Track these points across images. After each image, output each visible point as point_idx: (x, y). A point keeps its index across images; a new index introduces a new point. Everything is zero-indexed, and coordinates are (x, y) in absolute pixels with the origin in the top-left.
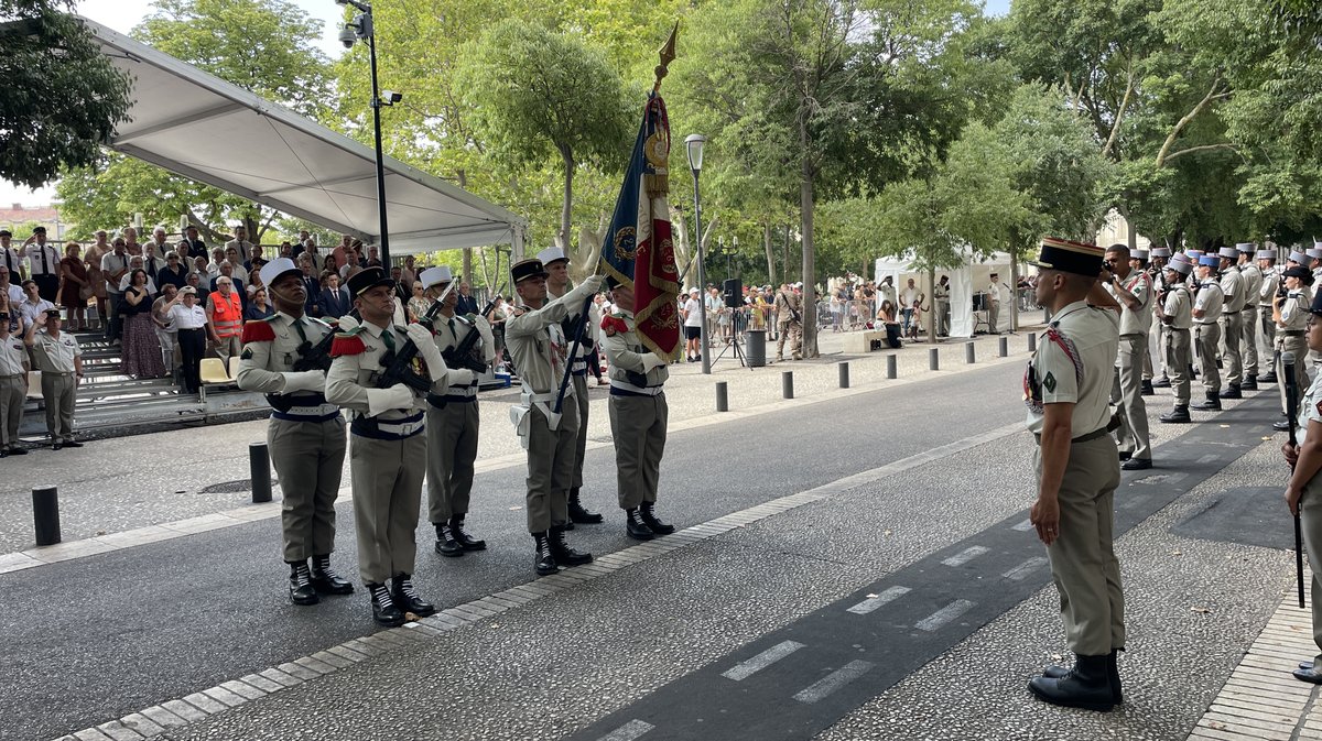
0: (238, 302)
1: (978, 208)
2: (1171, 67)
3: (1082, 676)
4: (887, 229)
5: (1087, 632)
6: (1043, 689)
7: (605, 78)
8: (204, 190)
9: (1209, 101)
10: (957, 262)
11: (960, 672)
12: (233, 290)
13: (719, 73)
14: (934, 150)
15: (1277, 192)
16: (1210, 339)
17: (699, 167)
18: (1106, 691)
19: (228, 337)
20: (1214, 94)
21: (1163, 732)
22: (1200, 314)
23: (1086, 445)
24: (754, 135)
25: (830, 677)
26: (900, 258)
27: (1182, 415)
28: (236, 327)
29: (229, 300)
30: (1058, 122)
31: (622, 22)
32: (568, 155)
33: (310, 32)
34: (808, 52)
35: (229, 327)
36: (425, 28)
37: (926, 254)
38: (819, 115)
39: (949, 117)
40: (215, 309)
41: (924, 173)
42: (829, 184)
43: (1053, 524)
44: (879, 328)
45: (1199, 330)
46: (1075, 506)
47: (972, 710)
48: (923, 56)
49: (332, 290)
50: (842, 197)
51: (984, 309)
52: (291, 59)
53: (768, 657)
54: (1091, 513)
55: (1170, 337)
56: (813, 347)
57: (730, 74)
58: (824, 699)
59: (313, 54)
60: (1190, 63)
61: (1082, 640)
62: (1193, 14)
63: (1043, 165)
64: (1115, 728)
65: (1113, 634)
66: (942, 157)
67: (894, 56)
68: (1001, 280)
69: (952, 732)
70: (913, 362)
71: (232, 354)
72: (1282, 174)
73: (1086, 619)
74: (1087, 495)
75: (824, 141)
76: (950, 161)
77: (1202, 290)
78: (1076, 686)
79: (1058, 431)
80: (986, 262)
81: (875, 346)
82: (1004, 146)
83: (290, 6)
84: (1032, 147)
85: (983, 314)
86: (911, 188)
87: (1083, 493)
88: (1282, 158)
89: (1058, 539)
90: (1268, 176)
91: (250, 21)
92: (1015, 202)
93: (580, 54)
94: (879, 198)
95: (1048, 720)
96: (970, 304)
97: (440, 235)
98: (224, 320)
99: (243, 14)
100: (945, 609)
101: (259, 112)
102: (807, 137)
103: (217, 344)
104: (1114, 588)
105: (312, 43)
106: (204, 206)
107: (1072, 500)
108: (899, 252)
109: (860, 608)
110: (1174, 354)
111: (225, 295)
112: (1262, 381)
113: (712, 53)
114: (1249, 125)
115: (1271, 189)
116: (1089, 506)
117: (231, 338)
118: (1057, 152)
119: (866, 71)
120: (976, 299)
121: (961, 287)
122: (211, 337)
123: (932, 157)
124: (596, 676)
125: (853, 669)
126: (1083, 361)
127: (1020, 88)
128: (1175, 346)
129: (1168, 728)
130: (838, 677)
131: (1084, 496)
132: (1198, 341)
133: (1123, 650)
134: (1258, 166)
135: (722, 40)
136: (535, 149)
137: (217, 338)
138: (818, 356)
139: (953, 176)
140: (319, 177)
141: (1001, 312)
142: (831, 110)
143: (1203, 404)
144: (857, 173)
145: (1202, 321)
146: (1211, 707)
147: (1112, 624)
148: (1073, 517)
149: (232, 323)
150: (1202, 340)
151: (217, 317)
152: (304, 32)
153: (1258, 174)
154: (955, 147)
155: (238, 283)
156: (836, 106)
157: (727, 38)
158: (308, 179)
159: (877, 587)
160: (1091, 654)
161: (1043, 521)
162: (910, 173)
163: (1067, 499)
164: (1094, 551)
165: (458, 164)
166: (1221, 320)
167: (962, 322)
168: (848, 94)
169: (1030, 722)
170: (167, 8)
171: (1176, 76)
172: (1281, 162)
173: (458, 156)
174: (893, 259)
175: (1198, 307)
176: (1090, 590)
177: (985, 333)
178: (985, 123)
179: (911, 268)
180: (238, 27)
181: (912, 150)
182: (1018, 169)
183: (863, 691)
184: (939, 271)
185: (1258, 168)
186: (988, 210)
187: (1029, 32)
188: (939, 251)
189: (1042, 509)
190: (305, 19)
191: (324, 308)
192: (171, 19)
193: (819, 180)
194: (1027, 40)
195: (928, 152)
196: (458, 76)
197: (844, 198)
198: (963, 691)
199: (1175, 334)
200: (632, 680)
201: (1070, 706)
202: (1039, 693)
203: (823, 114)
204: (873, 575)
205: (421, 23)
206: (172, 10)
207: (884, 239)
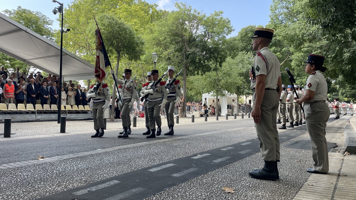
0: (14, 87)
1: (230, 80)
2: (277, 51)
3: (266, 169)
4: (206, 85)
5: (269, 153)
6: (254, 174)
7: (131, 32)
8: (12, 63)
9: (286, 60)
10: (224, 95)
11: (226, 171)
12: (12, 84)
13: (163, 38)
14: (218, 64)
15: (303, 84)
16: (291, 107)
17: (156, 61)
18: (274, 174)
19: (9, 97)
20: (287, 59)
21: (293, 186)
22: (288, 101)
23: (269, 91)
24: (172, 55)
25: (184, 171)
26: (209, 93)
27: (284, 127)
28: (12, 95)
29: (11, 87)
30: (250, 62)
31: (137, 26)
32: (119, 53)
33: (49, 23)
34: (186, 35)
35: (10, 95)
36: (81, 21)
37: (216, 92)
38: (189, 51)
39: (223, 55)
40: (6, 89)
41: (216, 69)
42: (191, 71)
43: (259, 116)
44: (203, 111)
45: (288, 105)
46: (265, 110)
47: (231, 179)
48: (216, 39)
49: (44, 87)
50: (194, 75)
51: (230, 109)
52: (42, 29)
53: (164, 167)
54: (270, 113)
55: (281, 105)
56: (185, 114)
57: (165, 38)
58: (182, 176)
59: (50, 29)
60: (282, 51)
61: (267, 156)
62: (284, 32)
63: (246, 72)
64: (278, 185)
65: (277, 155)
66: (221, 66)
67: (208, 38)
68: (235, 101)
69: (224, 184)
70: (212, 119)
71: (10, 102)
72: (304, 79)
73: (268, 148)
74: (269, 107)
75: (190, 59)
76: (223, 67)
77: (289, 94)
78: (264, 172)
79: (261, 85)
80: (231, 96)
81: (202, 116)
82: (236, 67)
83: (44, 16)
84: (243, 67)
85: (230, 110)
86: (212, 74)
87: (268, 106)
88: (304, 75)
89: (260, 122)
90: (301, 80)
91: (31, 18)
92: (239, 80)
93: (124, 25)
94: (204, 76)
95: (256, 182)
96: (226, 107)
97: (80, 76)
98: (8, 92)
99: (29, 16)
100: (221, 158)
101: (26, 32)
102: (186, 57)
103: (5, 99)
104: (277, 141)
105: (49, 26)
106: (12, 69)
107: (264, 109)
108: (209, 92)
109: (195, 158)
110: (282, 110)
111: (10, 85)
112: (303, 124)
113: (161, 33)
114: (298, 61)
115: (302, 83)
116: (269, 111)
117: (10, 98)
118: (249, 69)
119: (201, 41)
120: (228, 106)
121: (224, 102)
122: (3, 97)
123: (218, 66)
124: (103, 170)
125: (192, 170)
126: (268, 62)
127: (240, 53)
128: (282, 108)
129: (295, 185)
130: (187, 171)
131: (268, 107)
132: (288, 108)
133: (279, 161)
134: (298, 77)
135: (164, 29)
136: (109, 51)
137: (6, 97)
138: (186, 117)
139: (223, 72)
140: (44, 55)
141: (234, 110)
142: (192, 50)
143: (289, 126)
144: (198, 69)
145: (289, 103)
146: (307, 181)
147: (276, 152)
148: (264, 114)
149: (11, 93)
150: (289, 108)
151: (6, 91)
152: (47, 23)
153: (298, 79)
154: (224, 64)
155: (14, 83)
156: (193, 49)
157: (165, 28)
158: (41, 56)
159: (201, 154)
160: (270, 160)
161: (255, 115)
162: (212, 70)
163: (263, 108)
164: (271, 125)
165: (88, 59)
166: (294, 104)
167: (224, 111)
168: (196, 46)
169: (250, 183)
170: (7, 13)
171: (278, 53)
172: (304, 76)
173: (88, 57)
174: (207, 94)
175: (288, 99)
176: (270, 139)
177: (230, 115)
178: (232, 57)
179: (212, 96)
180: (27, 19)
181: (213, 63)
182: (239, 72)
183: (195, 174)
184: (219, 97)
185: (298, 78)
186: (232, 81)
187: (243, 40)
188: (219, 92)
189: (255, 111)
190: (48, 19)
191: (41, 92)
192: (8, 16)
193: (188, 70)
194: (242, 42)
195: (217, 64)
196: (88, 28)
197: (195, 75)
198: (228, 175)
199: (282, 104)
200: (116, 171)
201: (262, 179)
202: (253, 176)
203: (190, 51)
204: (198, 151)
205: (80, 20)
206: (9, 13)
207: (205, 88)
